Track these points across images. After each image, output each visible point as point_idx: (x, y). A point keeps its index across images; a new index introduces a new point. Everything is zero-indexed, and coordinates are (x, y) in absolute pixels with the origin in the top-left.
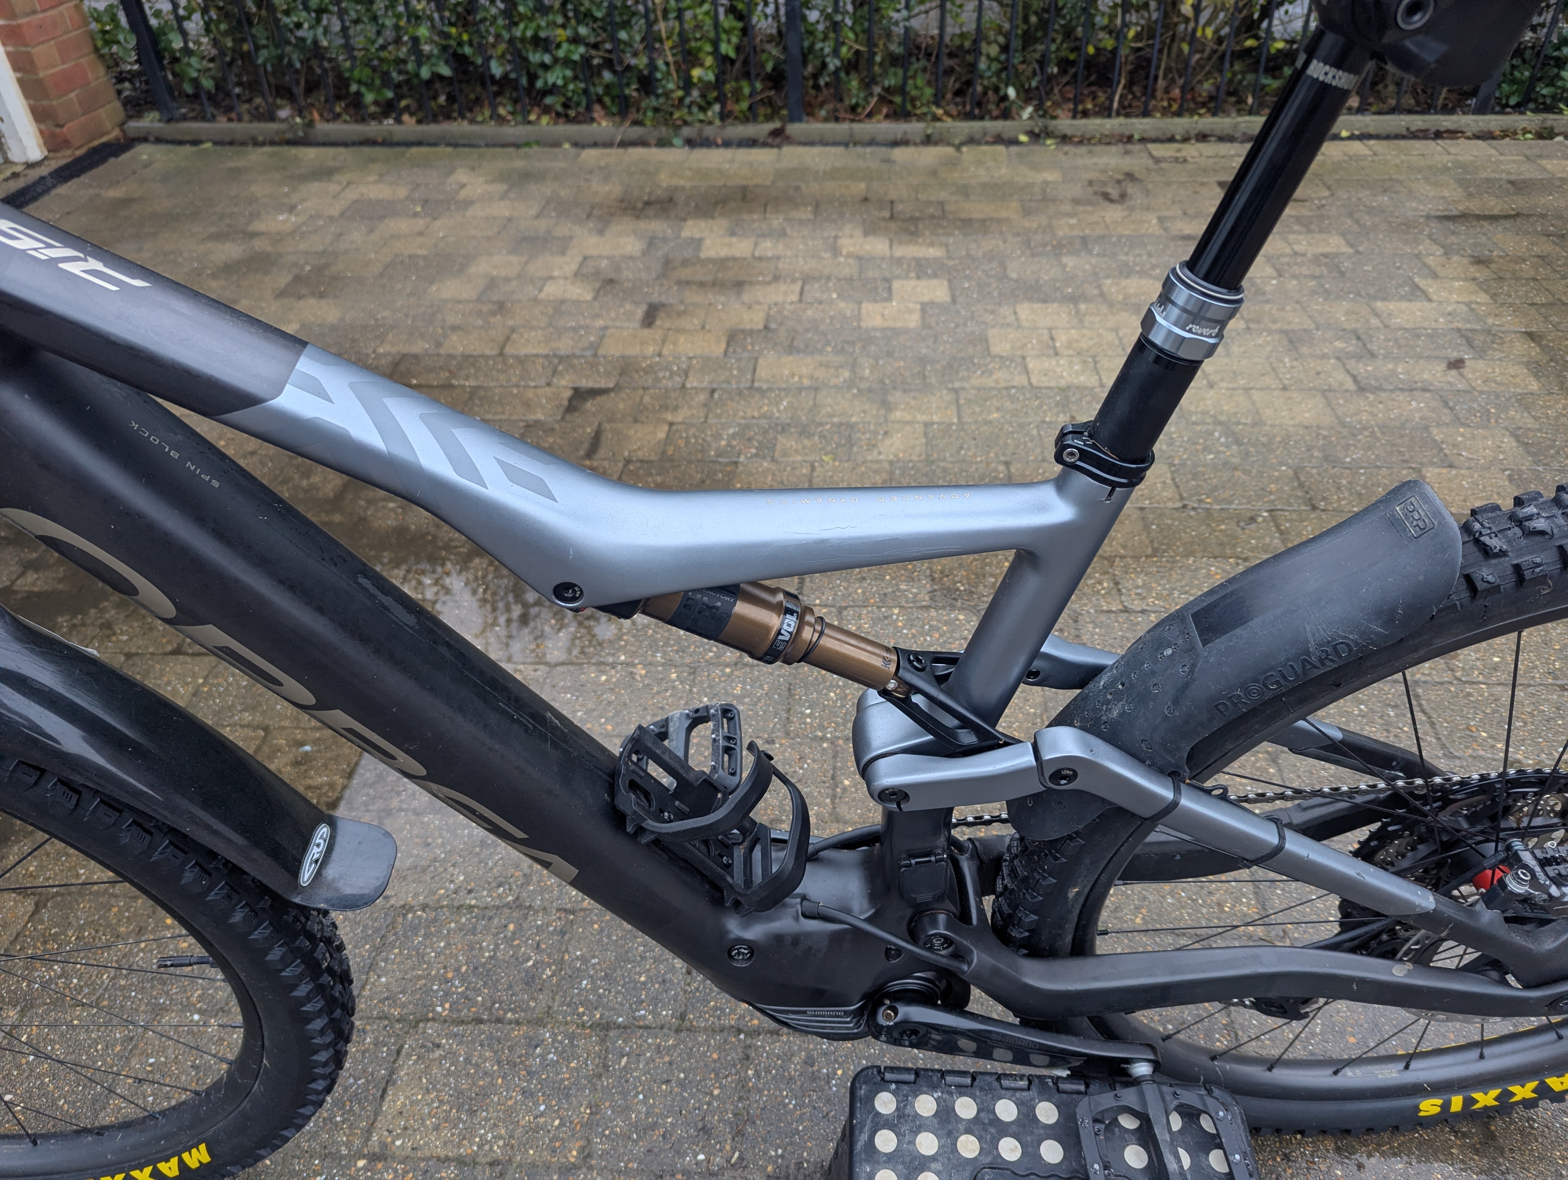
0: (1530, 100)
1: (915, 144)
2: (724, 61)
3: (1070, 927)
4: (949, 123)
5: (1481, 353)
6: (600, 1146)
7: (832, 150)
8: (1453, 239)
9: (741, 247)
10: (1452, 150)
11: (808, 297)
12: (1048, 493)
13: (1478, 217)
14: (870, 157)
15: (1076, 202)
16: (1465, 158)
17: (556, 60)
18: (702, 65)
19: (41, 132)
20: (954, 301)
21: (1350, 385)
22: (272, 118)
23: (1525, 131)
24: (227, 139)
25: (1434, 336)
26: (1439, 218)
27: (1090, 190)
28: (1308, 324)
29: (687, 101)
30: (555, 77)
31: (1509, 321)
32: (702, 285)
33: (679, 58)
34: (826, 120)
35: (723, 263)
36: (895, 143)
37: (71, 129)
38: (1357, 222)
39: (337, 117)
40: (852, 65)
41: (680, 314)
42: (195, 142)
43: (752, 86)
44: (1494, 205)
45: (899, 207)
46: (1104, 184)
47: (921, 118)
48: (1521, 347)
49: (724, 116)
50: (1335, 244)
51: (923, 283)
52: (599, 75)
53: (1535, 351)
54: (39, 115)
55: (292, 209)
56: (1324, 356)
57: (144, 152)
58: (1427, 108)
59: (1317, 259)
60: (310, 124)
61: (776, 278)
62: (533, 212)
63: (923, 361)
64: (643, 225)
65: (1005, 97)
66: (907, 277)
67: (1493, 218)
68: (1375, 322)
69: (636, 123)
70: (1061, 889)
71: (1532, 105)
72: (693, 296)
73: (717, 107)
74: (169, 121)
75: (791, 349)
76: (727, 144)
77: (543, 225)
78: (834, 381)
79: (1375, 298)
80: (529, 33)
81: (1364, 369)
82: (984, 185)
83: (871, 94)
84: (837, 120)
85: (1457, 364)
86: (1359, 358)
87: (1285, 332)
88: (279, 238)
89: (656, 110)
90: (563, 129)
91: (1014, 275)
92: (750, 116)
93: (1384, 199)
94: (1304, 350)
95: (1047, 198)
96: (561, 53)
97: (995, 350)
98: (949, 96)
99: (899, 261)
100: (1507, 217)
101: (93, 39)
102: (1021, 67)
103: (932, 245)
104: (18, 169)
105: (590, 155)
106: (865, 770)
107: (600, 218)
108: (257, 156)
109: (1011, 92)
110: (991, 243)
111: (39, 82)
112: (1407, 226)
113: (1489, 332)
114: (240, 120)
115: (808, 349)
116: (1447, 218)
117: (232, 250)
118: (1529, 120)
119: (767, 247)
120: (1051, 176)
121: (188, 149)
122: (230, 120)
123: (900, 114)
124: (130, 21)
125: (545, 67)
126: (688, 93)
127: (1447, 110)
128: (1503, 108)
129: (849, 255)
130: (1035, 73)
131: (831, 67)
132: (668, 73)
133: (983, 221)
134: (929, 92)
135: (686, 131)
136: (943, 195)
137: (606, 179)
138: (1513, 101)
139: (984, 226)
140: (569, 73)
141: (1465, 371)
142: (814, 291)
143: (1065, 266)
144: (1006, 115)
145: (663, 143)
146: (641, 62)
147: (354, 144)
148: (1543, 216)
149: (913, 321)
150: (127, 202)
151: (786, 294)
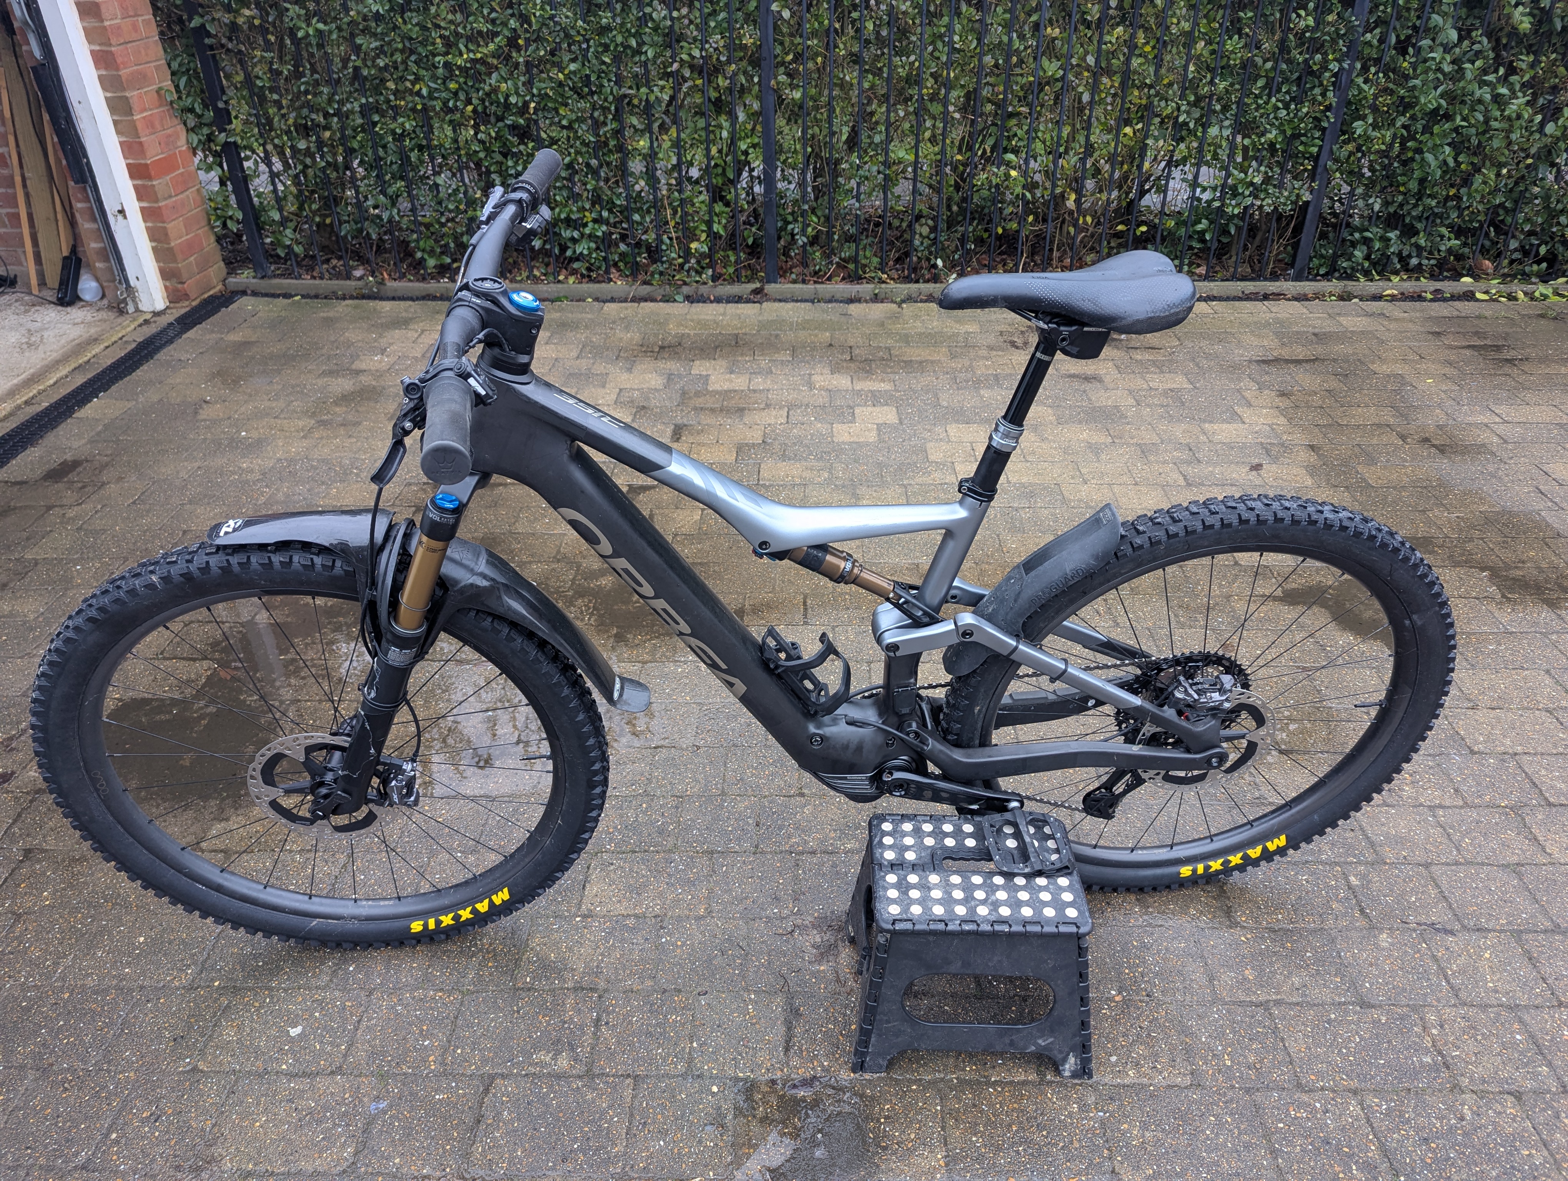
0: (1335, 270)
1: (866, 301)
2: (714, 236)
3: (977, 734)
4: (892, 285)
5: (1275, 460)
6: (716, 907)
7: (803, 305)
8: (1267, 378)
9: (739, 382)
10: (1274, 309)
11: (793, 419)
12: (957, 507)
13: (1287, 361)
14: (831, 312)
15: (991, 348)
16: (1283, 315)
17: (582, 235)
18: (698, 240)
19: (166, 287)
20: (901, 423)
21: (1182, 482)
22: (348, 277)
23: (1331, 294)
24: (313, 293)
25: (1244, 447)
26: (1258, 362)
27: (1001, 339)
28: (1156, 439)
29: (686, 267)
30: (582, 248)
31: (1299, 438)
32: (712, 410)
33: (680, 234)
34: (794, 282)
35: (726, 394)
36: (851, 301)
37: (190, 285)
38: (1197, 365)
39: (403, 276)
40: (814, 241)
41: (698, 433)
42: (287, 296)
43: (737, 255)
44: (1300, 352)
45: (857, 351)
46: (1012, 334)
47: (870, 280)
48: (1304, 456)
49: (715, 278)
50: (1179, 381)
51: (877, 409)
52: (617, 246)
53: (1313, 458)
54: (165, 274)
55: (383, 351)
56: (1165, 462)
57: (247, 303)
58: (1258, 276)
59: (1165, 393)
60: (382, 283)
61: (768, 406)
62: (574, 354)
63: (880, 465)
64: (661, 364)
65: (935, 266)
66: (865, 405)
67: (1298, 362)
68: (1203, 438)
69: (645, 283)
70: (971, 707)
71: (1337, 274)
72: (707, 419)
73: (710, 272)
74: (263, 278)
75: (784, 457)
76: (718, 300)
77: (584, 364)
78: (817, 480)
79: (1205, 421)
80: (563, 216)
81: (1190, 470)
82: (920, 334)
83: (831, 263)
84: (804, 282)
85: (1257, 467)
86: (1189, 463)
87: (1139, 445)
88: (379, 375)
89: (661, 274)
90: (587, 287)
91: (945, 404)
92: (736, 278)
93: (1218, 348)
94: (1152, 458)
95: (968, 345)
96: (587, 231)
97: (932, 458)
98: (891, 263)
99: (859, 393)
100: (1307, 361)
101: (208, 215)
102: (946, 243)
103: (883, 381)
104: (148, 316)
105: (611, 308)
106: (879, 640)
107: (627, 359)
108: (343, 308)
109: (939, 262)
110: (926, 379)
111: (171, 250)
112: (1234, 368)
113: (1283, 445)
114: (322, 278)
115: (796, 458)
116: (1264, 362)
117: (344, 384)
118: (1335, 286)
119: (759, 382)
120: (972, 328)
121: (282, 301)
122: (313, 277)
123: (854, 278)
124: (239, 202)
125: (574, 240)
126: (687, 261)
127: (1274, 277)
128: (1315, 277)
129: (821, 389)
130: (957, 249)
131: (800, 242)
132: (672, 245)
133: (921, 362)
134: (876, 260)
135: (685, 290)
136: (890, 342)
137: (627, 328)
138: (1322, 272)
139: (921, 366)
140: (593, 245)
141: (1262, 472)
142: (797, 415)
143: (982, 397)
144: (935, 279)
145: (667, 299)
146: (651, 237)
147: (418, 299)
148: (1334, 360)
149: (872, 437)
150: (246, 344)
151: (776, 417)
